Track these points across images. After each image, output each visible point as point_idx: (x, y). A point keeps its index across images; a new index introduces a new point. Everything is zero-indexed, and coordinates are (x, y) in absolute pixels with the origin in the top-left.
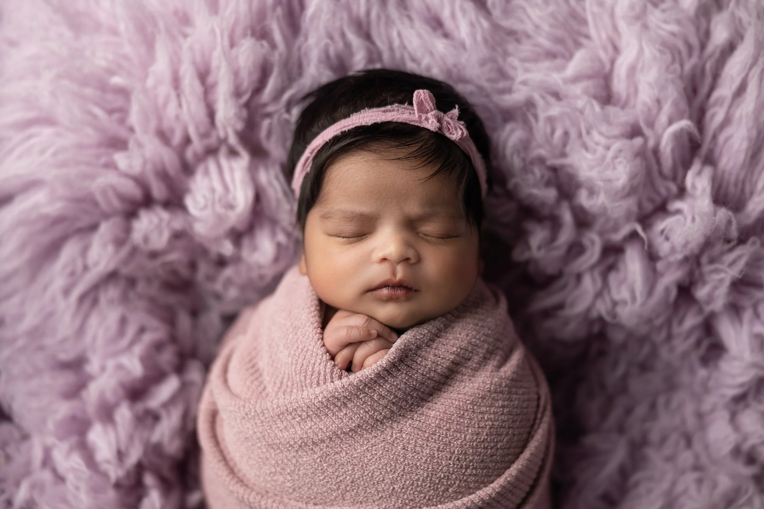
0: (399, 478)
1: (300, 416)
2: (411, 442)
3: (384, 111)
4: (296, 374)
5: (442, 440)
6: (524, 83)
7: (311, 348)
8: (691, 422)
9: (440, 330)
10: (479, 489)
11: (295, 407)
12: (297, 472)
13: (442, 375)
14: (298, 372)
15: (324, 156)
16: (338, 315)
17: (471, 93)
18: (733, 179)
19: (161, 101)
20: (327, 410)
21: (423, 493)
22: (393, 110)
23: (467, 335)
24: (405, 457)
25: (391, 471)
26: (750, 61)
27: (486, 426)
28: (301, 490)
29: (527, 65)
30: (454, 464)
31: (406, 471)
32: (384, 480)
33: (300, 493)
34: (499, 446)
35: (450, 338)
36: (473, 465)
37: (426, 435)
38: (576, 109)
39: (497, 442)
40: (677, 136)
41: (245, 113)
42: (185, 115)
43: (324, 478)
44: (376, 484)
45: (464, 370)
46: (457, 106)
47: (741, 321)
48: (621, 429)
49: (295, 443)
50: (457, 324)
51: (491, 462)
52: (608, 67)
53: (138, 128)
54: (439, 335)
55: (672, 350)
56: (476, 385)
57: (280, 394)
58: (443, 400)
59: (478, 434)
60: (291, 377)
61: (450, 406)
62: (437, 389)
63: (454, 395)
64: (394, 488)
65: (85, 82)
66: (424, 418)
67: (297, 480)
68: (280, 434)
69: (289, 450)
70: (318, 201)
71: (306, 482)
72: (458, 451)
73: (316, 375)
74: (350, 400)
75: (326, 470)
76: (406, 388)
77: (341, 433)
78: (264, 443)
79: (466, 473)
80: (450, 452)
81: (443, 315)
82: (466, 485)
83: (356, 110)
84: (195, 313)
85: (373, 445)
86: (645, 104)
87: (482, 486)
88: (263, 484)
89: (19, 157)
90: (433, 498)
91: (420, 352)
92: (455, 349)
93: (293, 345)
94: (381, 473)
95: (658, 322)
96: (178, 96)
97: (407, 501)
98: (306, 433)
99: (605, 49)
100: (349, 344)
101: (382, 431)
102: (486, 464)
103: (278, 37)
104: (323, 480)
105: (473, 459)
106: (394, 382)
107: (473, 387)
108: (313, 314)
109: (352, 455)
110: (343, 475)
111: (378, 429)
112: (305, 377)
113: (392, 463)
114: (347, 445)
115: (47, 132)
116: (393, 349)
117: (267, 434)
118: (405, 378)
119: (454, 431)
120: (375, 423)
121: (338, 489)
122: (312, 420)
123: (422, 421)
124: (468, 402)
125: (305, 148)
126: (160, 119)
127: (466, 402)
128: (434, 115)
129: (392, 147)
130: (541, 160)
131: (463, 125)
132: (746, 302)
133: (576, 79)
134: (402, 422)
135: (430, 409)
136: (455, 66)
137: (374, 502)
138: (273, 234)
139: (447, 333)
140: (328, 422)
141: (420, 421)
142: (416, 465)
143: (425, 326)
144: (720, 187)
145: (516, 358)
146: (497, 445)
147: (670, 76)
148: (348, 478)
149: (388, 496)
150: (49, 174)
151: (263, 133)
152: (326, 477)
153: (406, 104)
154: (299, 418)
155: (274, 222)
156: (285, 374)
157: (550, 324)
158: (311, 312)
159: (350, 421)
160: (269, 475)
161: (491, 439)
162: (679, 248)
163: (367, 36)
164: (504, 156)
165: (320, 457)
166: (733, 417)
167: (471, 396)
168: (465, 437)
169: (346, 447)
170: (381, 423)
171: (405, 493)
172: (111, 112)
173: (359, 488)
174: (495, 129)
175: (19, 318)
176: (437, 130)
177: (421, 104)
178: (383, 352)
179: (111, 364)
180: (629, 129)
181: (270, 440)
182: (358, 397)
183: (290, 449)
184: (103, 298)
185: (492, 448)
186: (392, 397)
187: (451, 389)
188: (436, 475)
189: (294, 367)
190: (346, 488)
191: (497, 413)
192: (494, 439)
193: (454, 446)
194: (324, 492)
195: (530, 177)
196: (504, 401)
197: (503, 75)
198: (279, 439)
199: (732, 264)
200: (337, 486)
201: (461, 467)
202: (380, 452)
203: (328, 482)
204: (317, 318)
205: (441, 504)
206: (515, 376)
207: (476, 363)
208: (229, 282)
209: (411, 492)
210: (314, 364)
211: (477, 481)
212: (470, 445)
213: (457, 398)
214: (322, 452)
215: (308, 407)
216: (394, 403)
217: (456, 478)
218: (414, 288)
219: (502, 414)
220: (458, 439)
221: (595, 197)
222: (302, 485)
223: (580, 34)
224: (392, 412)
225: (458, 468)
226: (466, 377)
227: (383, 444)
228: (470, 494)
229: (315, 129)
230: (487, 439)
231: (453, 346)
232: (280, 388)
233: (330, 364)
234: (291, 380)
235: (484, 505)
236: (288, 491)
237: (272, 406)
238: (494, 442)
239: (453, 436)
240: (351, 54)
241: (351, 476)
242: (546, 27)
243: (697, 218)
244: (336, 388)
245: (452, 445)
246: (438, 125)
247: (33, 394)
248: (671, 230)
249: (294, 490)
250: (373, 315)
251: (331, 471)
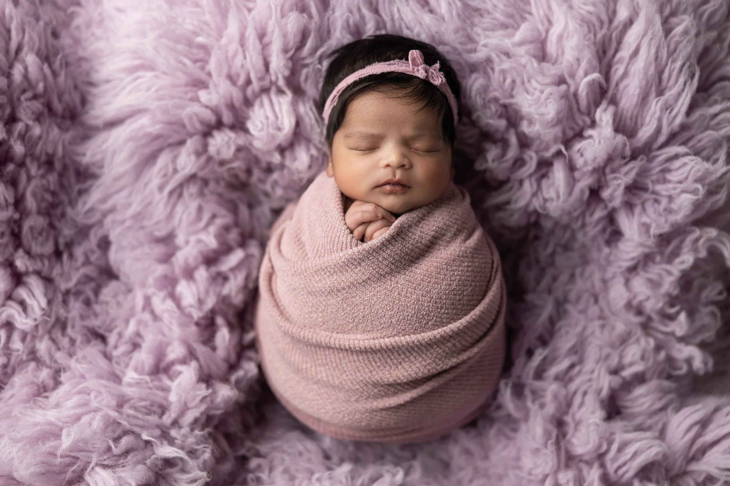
0: (395, 315)
1: (329, 272)
2: (404, 290)
3: (389, 65)
4: (327, 244)
5: (425, 289)
6: (485, 46)
7: (337, 226)
8: (598, 285)
9: (424, 215)
10: (450, 323)
11: (326, 266)
12: (326, 311)
13: (425, 245)
14: (328, 242)
15: (347, 95)
16: (355, 204)
17: (448, 52)
18: (629, 115)
19: (230, 55)
20: (347, 268)
21: (411, 325)
22: (395, 64)
23: (443, 219)
24: (399, 300)
25: (390, 309)
26: (642, 33)
27: (456, 279)
28: (328, 323)
29: (488, 33)
30: (433, 306)
31: (400, 310)
32: (385, 316)
33: (328, 325)
34: (465, 294)
35: (431, 221)
36: (445, 307)
37: (414, 286)
38: (521, 64)
39: (464, 291)
40: (591, 84)
41: (290, 64)
42: (248, 65)
43: (344, 315)
44: (379, 318)
45: (441, 242)
46: (438, 62)
47: (633, 213)
48: (550, 291)
49: (326, 290)
50: (436, 212)
51: (459, 304)
52: (544, 35)
53: (214, 74)
54: (423, 218)
55: (585, 234)
56: (449, 252)
57: (317, 258)
58: (426, 262)
59: (450, 285)
60: (324, 246)
61: (431, 266)
62: (422, 255)
63: (434, 259)
64: (391, 322)
65: (177, 41)
66: (412, 274)
67: (326, 316)
68: (316, 285)
69: (321, 296)
70: (342, 125)
71: (332, 318)
72: (436, 297)
73: (340, 244)
74: (363, 260)
75: (346, 308)
76: (401, 254)
77: (357, 283)
78: (305, 292)
79: (441, 312)
80: (430, 297)
81: (427, 205)
82: (440, 320)
83: (370, 63)
84: (251, 206)
85: (378, 292)
86: (569, 61)
87: (452, 321)
88: (303, 321)
89: (130, 93)
90: (418, 329)
91: (410, 229)
92: (434, 228)
93: (325, 224)
94: (383, 311)
95: (575, 214)
96: (244, 51)
97: (400, 331)
98: (333, 283)
99: (542, 23)
100: (363, 223)
101: (385, 282)
102: (455, 306)
103: (314, 11)
104: (343, 315)
105: (446, 302)
106: (393, 249)
107: (447, 254)
108: (337, 203)
109: (363, 299)
110: (357, 312)
111: (381, 281)
112: (333, 246)
113: (391, 304)
114: (360, 292)
115: (149, 74)
116: (392, 227)
117: (307, 285)
118: (400, 246)
119: (433, 283)
120: (379, 277)
121: (354, 322)
122: (337, 275)
123: (411, 276)
124: (443, 263)
125: (333, 89)
126: (230, 67)
127: (442, 263)
128: (423, 67)
129: (394, 89)
130: (496, 100)
131: (442, 75)
132: (637, 201)
133: (521, 44)
134: (398, 277)
135: (416, 268)
136: (437, 33)
137: (378, 331)
138: (308, 149)
139: (429, 217)
140: (348, 275)
141: (410, 276)
142: (407, 305)
143: (415, 212)
144: (620, 121)
145: (477, 235)
146: (463, 293)
147: (586, 43)
148: (361, 314)
149: (387, 327)
150: (153, 105)
151: (302, 78)
152: (345, 313)
153: (404, 60)
154: (329, 273)
155: (308, 141)
156: (320, 244)
157: (500, 214)
158: (336, 202)
159: (363, 275)
160: (308, 314)
161: (459, 288)
162: (589, 162)
163: (376, 11)
164: (470, 97)
165: (341, 300)
166: (627, 283)
167: (445, 259)
168: (441, 287)
169: (360, 293)
170: (384, 277)
171: (399, 325)
172: (195, 61)
173: (367, 321)
174: (464, 78)
175: (128, 205)
176: (425, 78)
177: (414, 60)
178: (386, 228)
179: (193, 239)
180: (557, 79)
181: (310, 289)
182: (368, 258)
183: (322, 294)
184: (186, 193)
185: (459, 295)
186: (392, 259)
187: (431, 255)
188: (420, 312)
189: (326, 239)
190: (359, 321)
191: (464, 270)
192: (461, 288)
193: (433, 293)
194: (344, 324)
195: (488, 111)
196: (469, 262)
197: (470, 39)
198: (315, 288)
199: (626, 174)
200: (353, 320)
201: (438, 308)
202: (383, 297)
203: (346, 317)
204: (340, 205)
205: (423, 332)
206: (476, 246)
207: (449, 238)
208: (275, 183)
209: (403, 324)
210: (339, 237)
211: (448, 318)
212: (444, 293)
213: (436, 261)
214: (343, 296)
215: (335, 265)
216: (392, 264)
217: (434, 315)
218: (407, 186)
219: (467, 272)
220: (436, 289)
221: (533, 126)
222: (329, 320)
223: (525, 11)
224: (391, 269)
225: (435, 309)
226: (442, 247)
227: (385, 291)
228: (443, 326)
229: (340, 76)
230: (456, 288)
231: (433, 226)
232: (316, 254)
233: (350, 236)
234: (324, 248)
235: (454, 334)
236: (319, 324)
237: (312, 266)
238: (461, 290)
239: (432, 286)
240: (365, 24)
241: (362, 313)
242: (501, 6)
243: (602, 141)
244: (354, 252)
245: (432, 292)
246: (426, 74)
247: (138, 259)
248: (585, 149)
249: (324, 323)
250: (379, 204)
251: (349, 309)
